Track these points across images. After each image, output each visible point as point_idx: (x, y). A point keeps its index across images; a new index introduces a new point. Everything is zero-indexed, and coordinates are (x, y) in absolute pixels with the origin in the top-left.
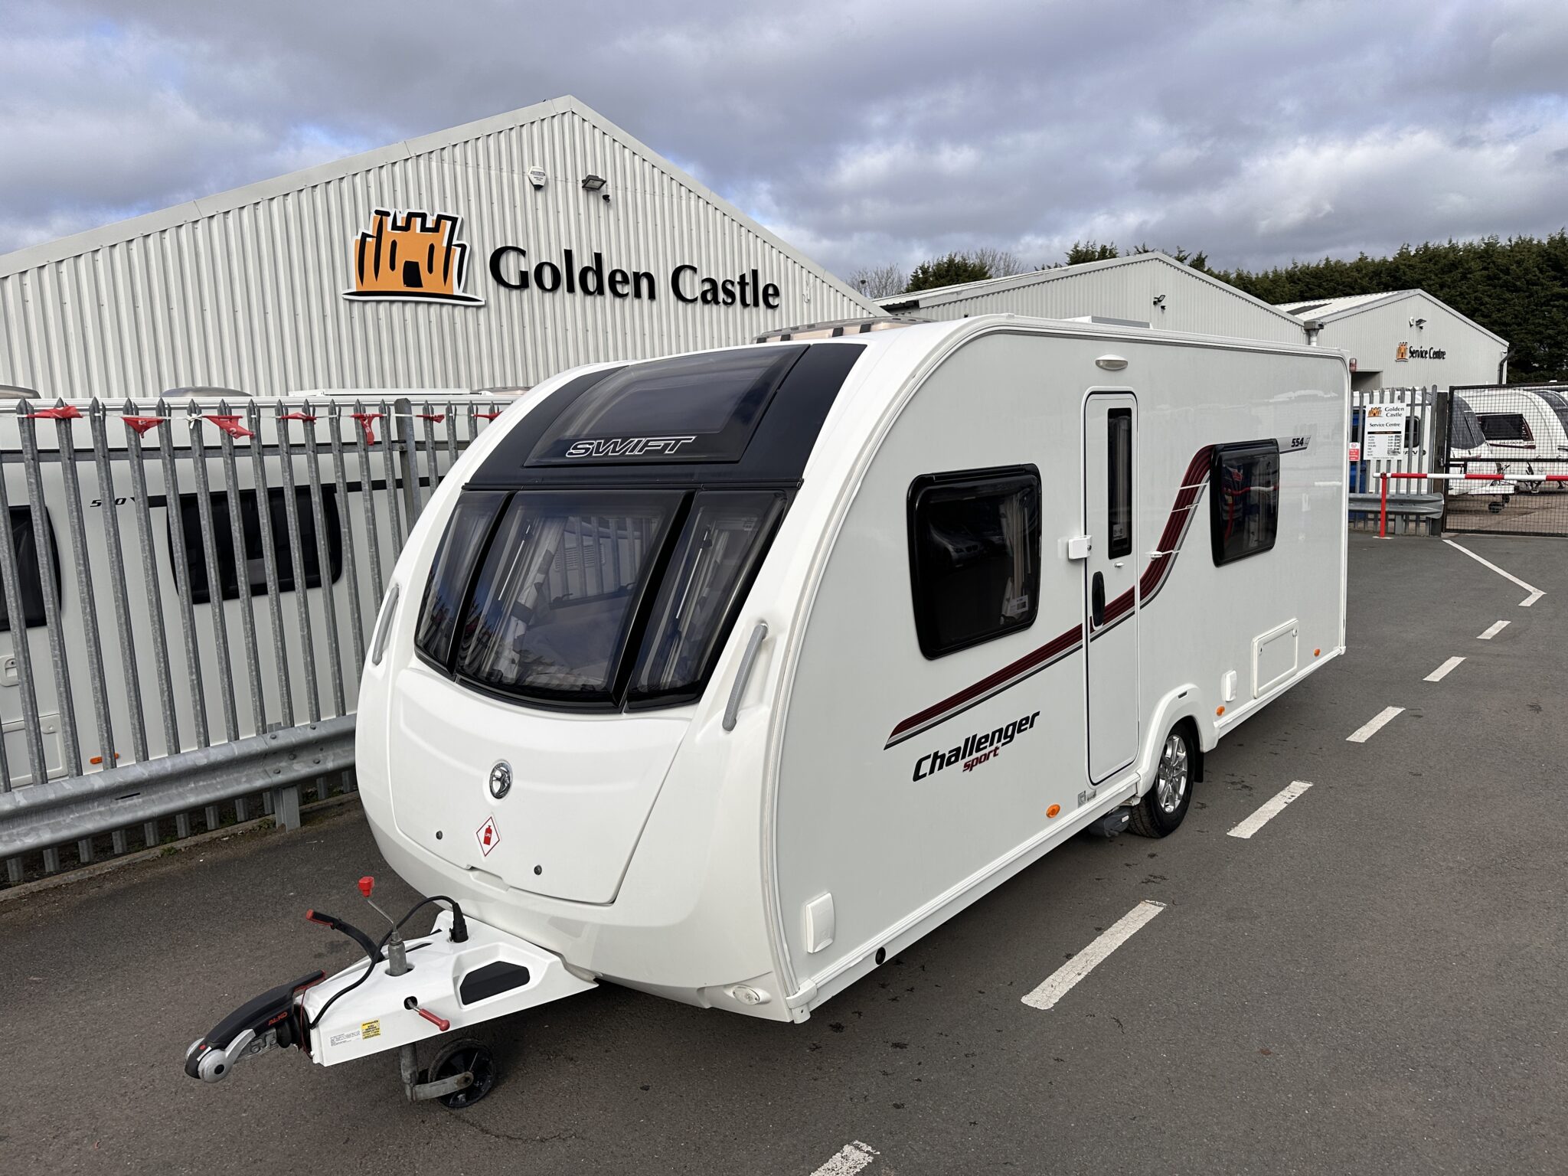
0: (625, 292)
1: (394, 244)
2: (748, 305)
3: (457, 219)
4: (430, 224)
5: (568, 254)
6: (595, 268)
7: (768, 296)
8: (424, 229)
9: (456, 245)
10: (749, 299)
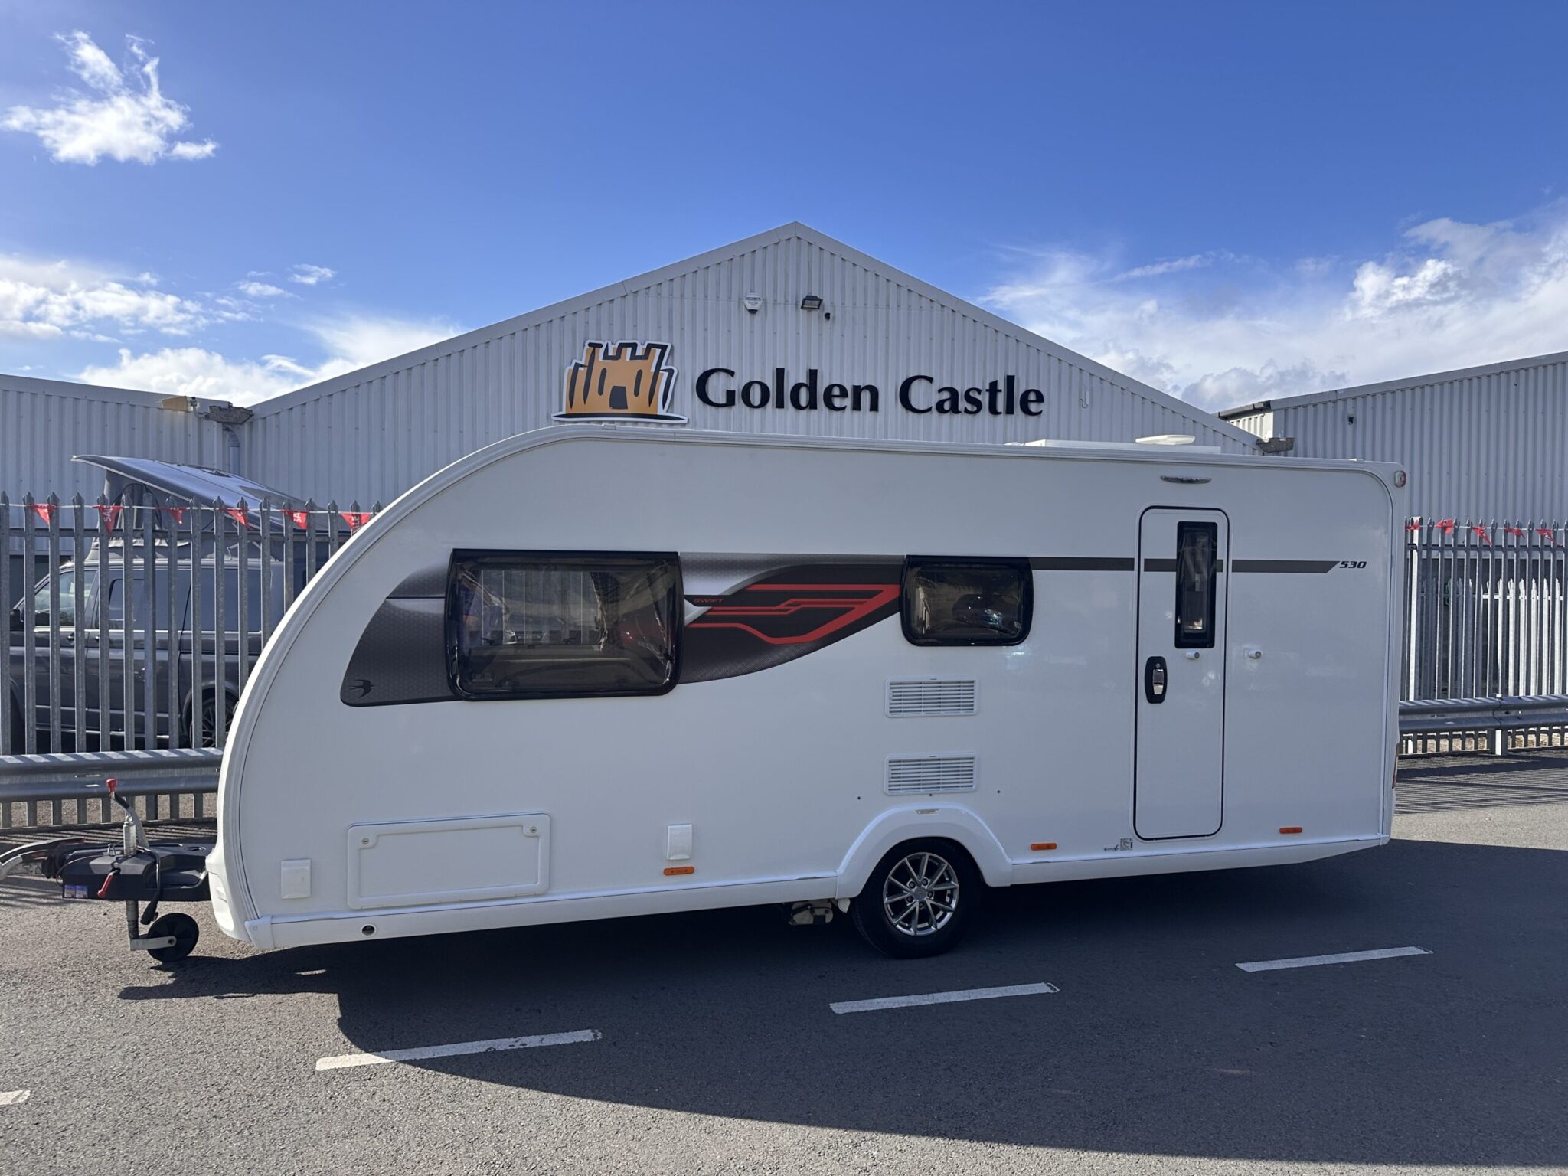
0: (843, 406)
1: (604, 372)
2: (1000, 413)
3: (667, 346)
4: (639, 352)
5: (780, 373)
6: (808, 384)
7: (1028, 403)
8: (633, 356)
9: (662, 370)
10: (1001, 406)
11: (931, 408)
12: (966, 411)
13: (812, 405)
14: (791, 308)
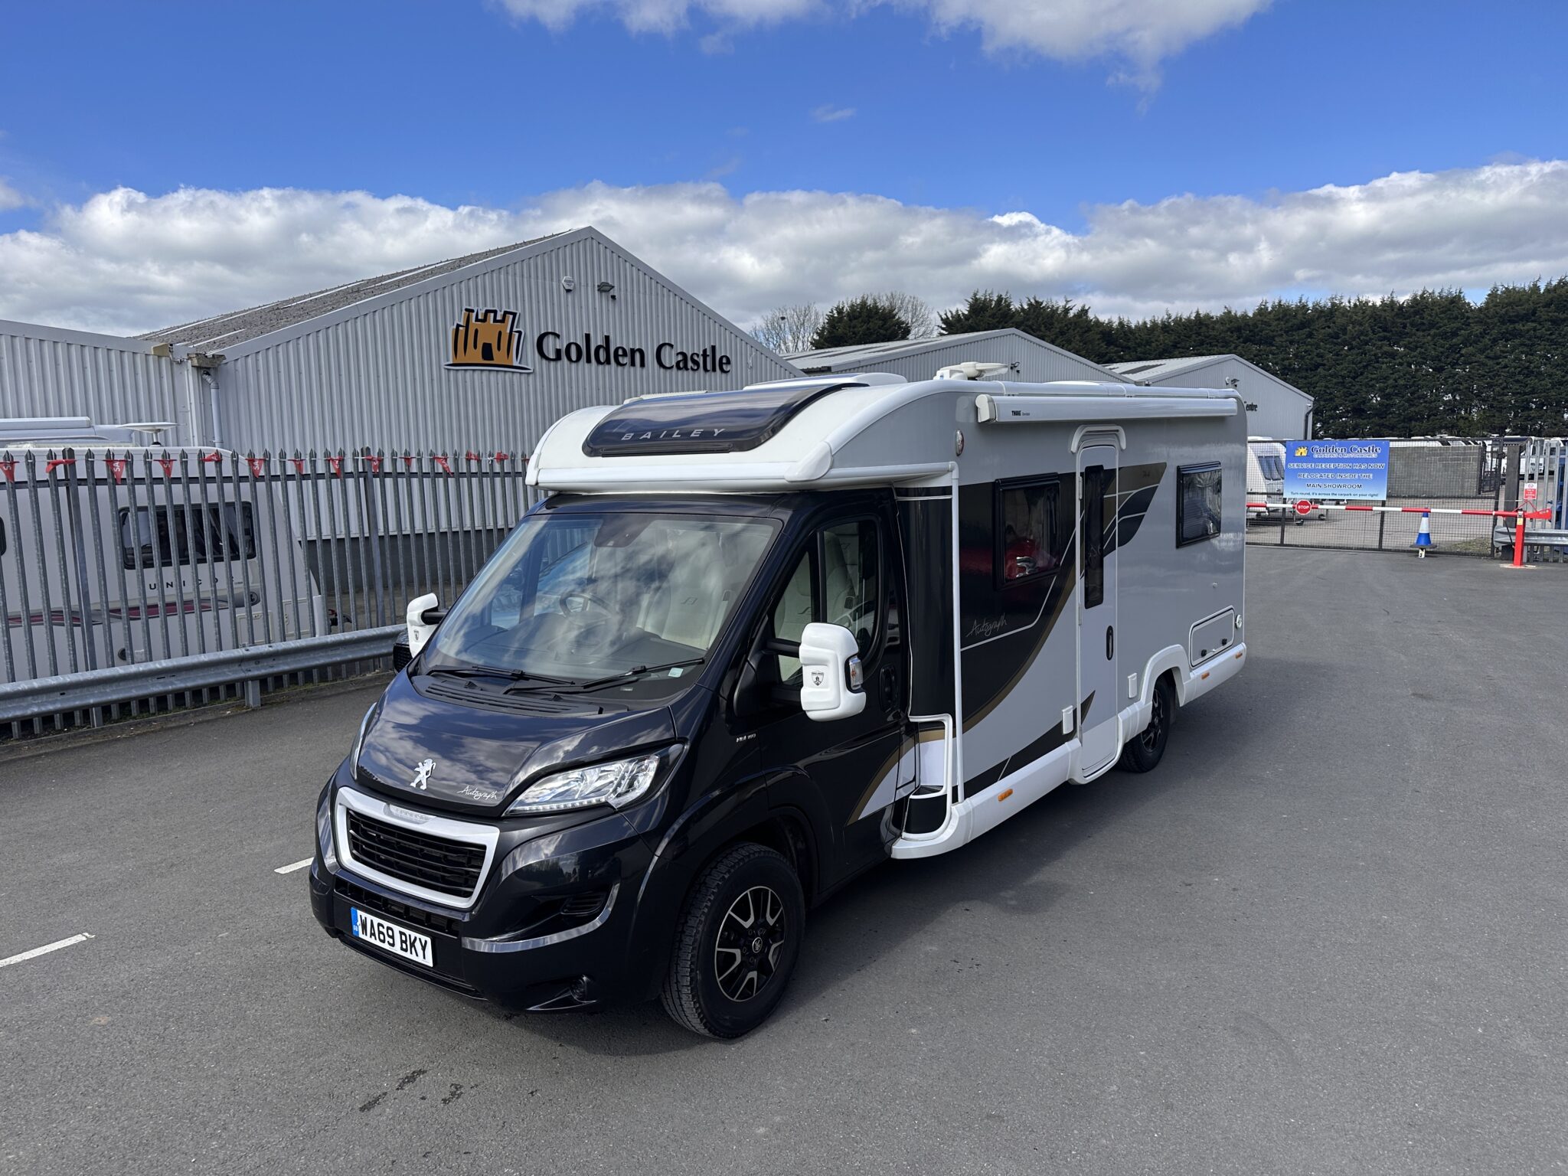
0: (625, 363)
1: (476, 331)
2: (708, 370)
3: (516, 314)
4: (499, 318)
5: (588, 336)
6: (604, 346)
7: (722, 364)
8: (495, 320)
9: (515, 331)
10: (709, 367)
11: (672, 367)
12: (692, 369)
13: (608, 361)
14: (589, 288)
